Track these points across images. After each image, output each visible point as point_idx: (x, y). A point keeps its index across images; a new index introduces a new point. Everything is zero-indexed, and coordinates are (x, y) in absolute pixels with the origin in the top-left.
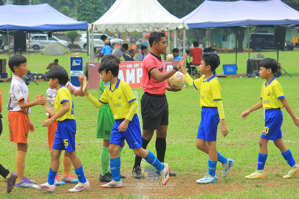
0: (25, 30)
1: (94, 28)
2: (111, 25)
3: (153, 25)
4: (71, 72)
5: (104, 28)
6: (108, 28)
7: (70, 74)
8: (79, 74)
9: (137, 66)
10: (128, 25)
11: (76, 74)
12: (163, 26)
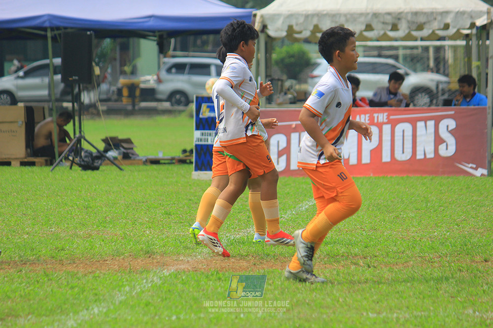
1: (259, 23)
2: (302, 15)
3: (409, 17)
4: (198, 134)
5: (284, 23)
6: (293, 23)
7: (195, 140)
9: (365, 120)
11: (209, 138)
12: (435, 19)
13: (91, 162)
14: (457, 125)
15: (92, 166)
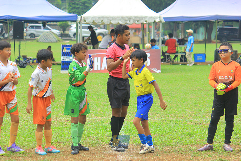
0: (23, 21)
1: (83, 19)
2: (98, 17)
3: (134, 18)
4: (62, 58)
5: (91, 20)
6: (94, 20)
7: (61, 59)
8: (69, 59)
10: (112, 17)
11: (66, 59)
12: (142, 19)
13: (23, 65)
14: (151, 55)
15: (23, 66)
